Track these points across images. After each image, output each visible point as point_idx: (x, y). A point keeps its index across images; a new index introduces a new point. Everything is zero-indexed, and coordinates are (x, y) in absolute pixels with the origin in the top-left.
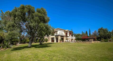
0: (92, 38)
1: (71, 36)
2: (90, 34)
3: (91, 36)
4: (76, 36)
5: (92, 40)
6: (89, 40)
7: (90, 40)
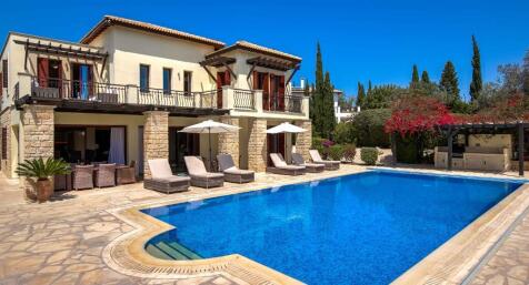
0: (502, 130)
1: (265, 108)
2: (476, 88)
3: (485, 104)
4: (370, 101)
5: (499, 151)
6: (459, 150)
7: (478, 149)
